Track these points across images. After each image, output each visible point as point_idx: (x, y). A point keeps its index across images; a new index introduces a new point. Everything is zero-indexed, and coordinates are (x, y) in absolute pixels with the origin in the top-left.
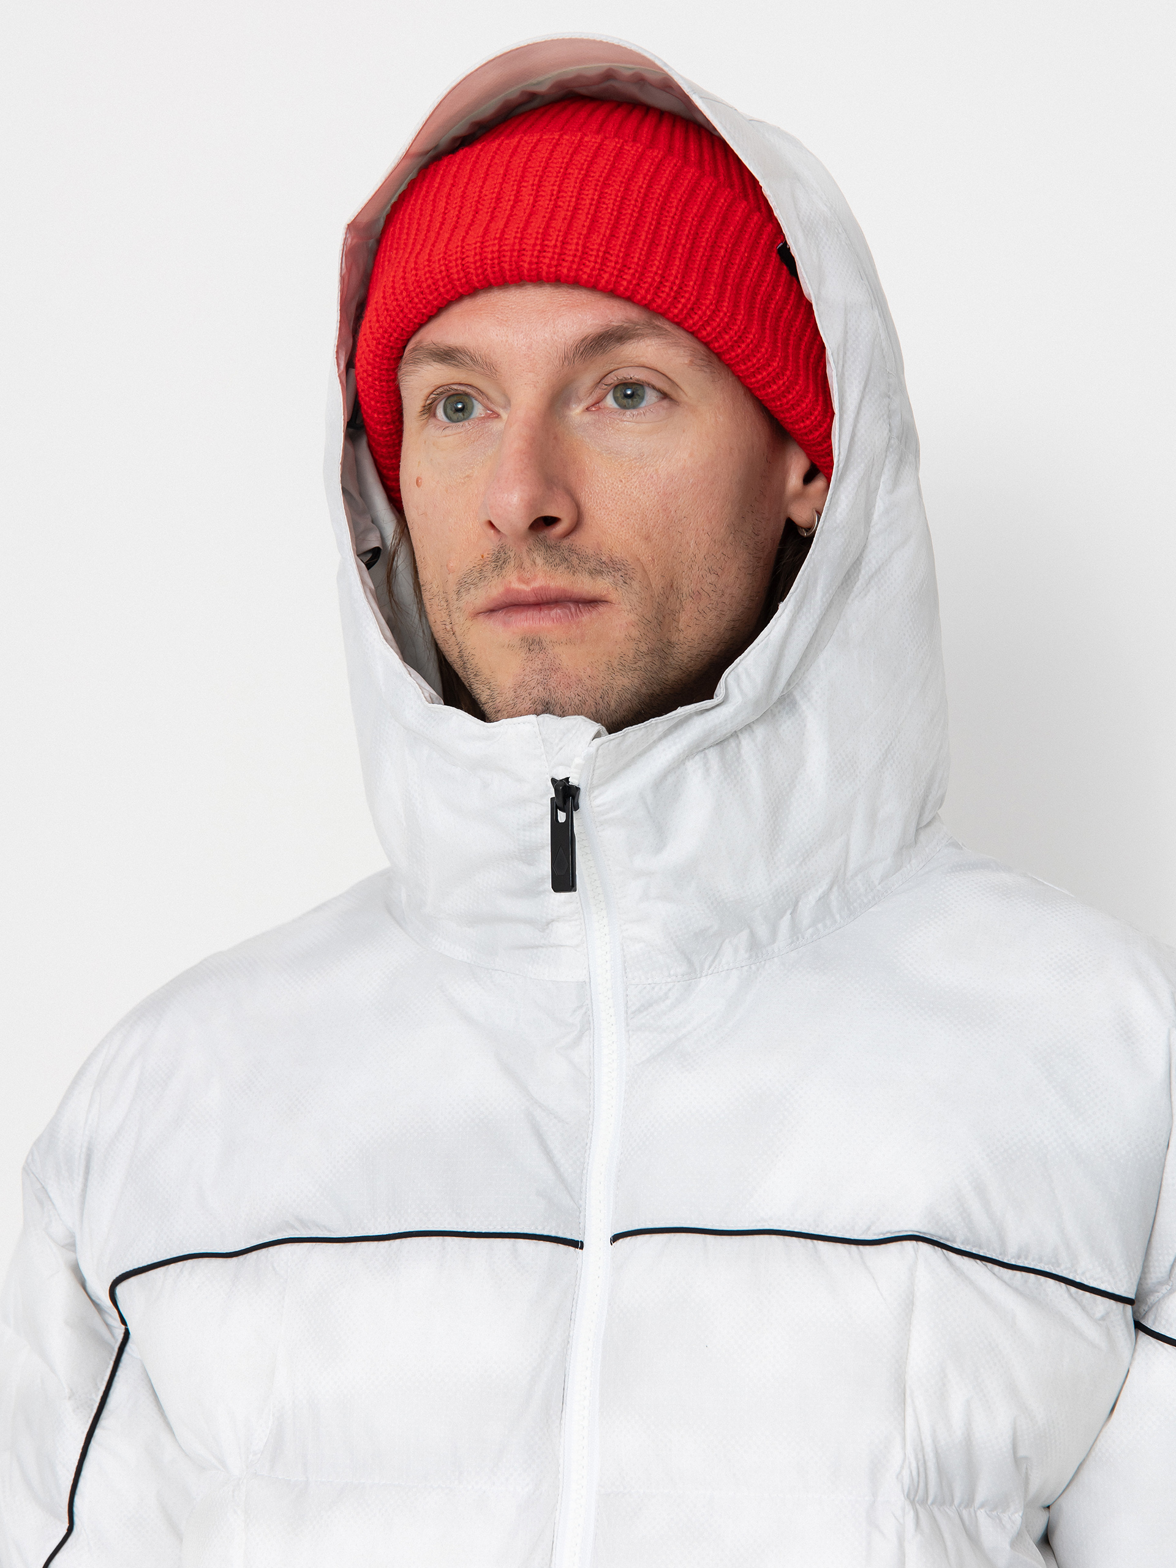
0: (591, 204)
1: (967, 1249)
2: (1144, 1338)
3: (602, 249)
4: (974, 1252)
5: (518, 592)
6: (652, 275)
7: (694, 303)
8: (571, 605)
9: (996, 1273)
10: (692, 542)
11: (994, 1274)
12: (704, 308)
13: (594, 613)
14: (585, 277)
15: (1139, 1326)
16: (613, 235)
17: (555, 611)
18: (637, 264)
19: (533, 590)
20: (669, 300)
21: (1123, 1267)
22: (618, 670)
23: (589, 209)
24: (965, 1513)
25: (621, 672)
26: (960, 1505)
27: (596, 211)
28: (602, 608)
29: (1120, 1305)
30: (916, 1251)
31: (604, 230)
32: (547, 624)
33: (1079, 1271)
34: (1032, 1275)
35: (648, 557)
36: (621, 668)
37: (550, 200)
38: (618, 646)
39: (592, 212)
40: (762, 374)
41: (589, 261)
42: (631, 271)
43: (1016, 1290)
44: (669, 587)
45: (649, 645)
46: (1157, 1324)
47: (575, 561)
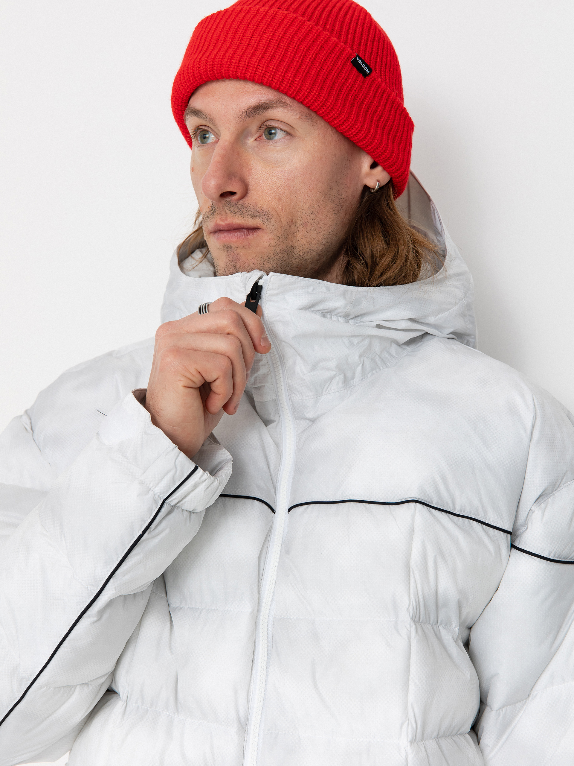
0: (255, 42)
1: (438, 507)
2: (514, 551)
3: (256, 64)
4: (441, 508)
5: (220, 225)
6: (279, 76)
7: (299, 89)
8: (245, 230)
9: (451, 518)
10: (302, 201)
11: (450, 518)
12: (304, 91)
13: (255, 235)
14: (248, 77)
15: (513, 546)
16: (263, 57)
17: (237, 233)
18: (272, 71)
19: (226, 225)
20: (287, 88)
21: (507, 517)
22: (267, 260)
23: (254, 45)
24: (435, 627)
25: (268, 261)
26: (432, 624)
27: (257, 46)
28: (259, 232)
29: (505, 534)
30: (415, 507)
31: (259, 54)
32: (234, 239)
33: (487, 518)
34: (467, 519)
35: (280, 208)
36: (268, 259)
37: (238, 40)
38: (266, 249)
39: (255, 46)
40: (337, 121)
41: (250, 69)
42: (269, 74)
43: (459, 527)
44: (291, 221)
45: (281, 249)
46: (520, 544)
47: (244, 211)
